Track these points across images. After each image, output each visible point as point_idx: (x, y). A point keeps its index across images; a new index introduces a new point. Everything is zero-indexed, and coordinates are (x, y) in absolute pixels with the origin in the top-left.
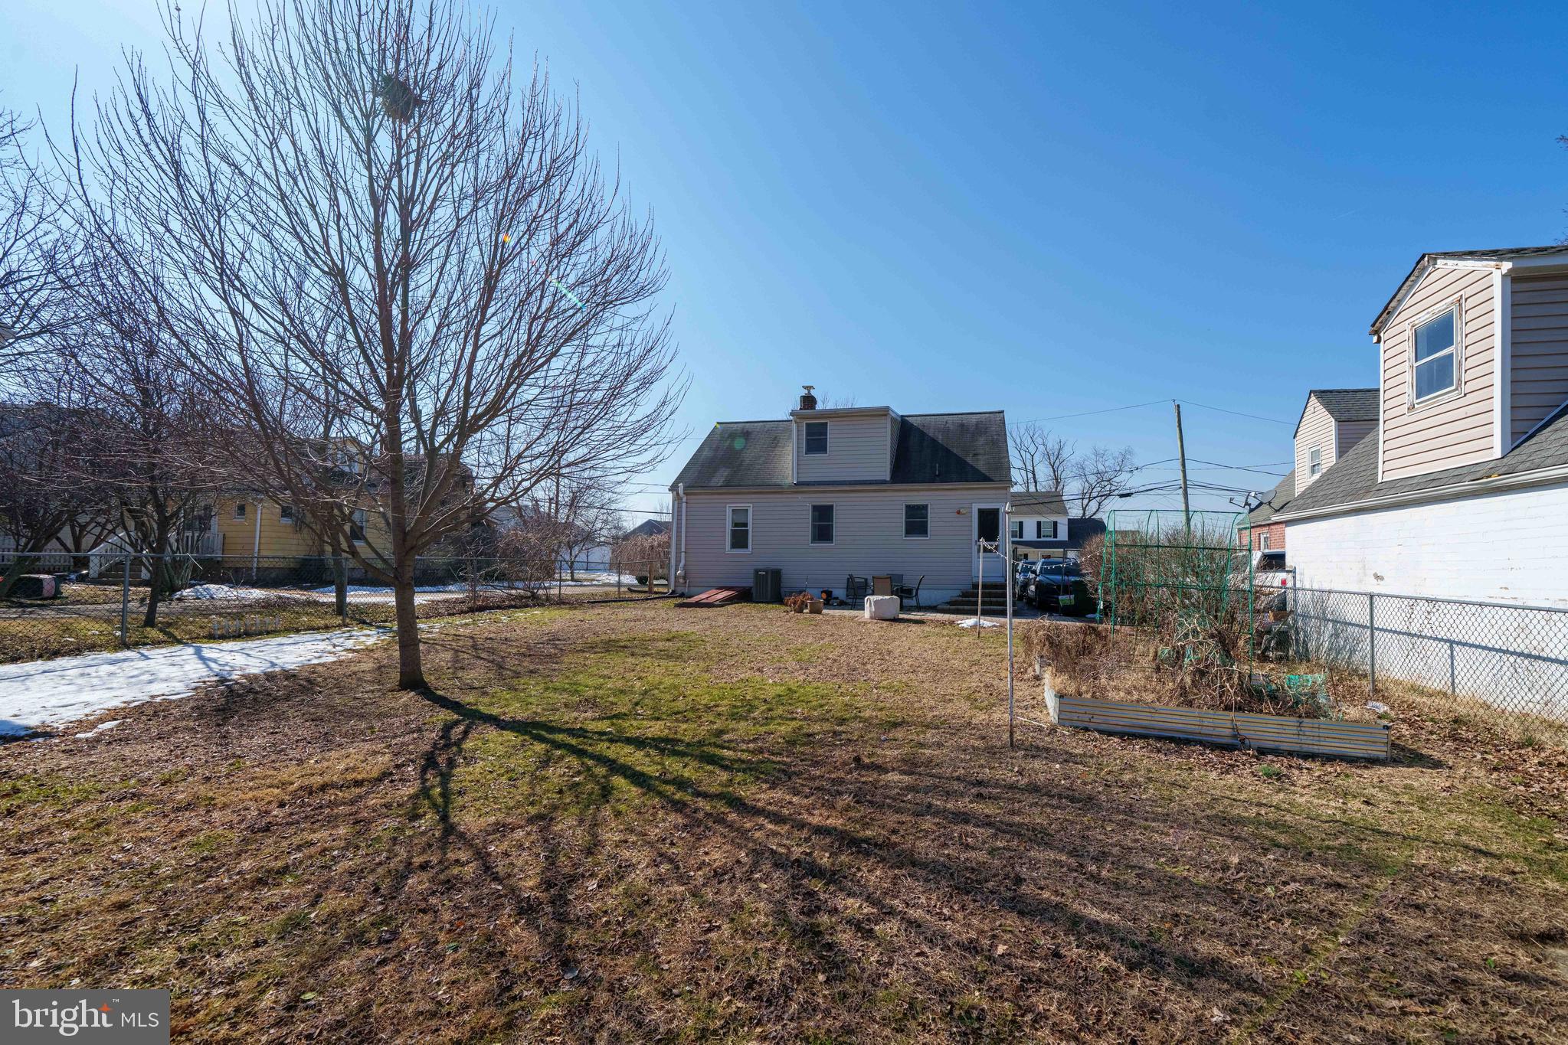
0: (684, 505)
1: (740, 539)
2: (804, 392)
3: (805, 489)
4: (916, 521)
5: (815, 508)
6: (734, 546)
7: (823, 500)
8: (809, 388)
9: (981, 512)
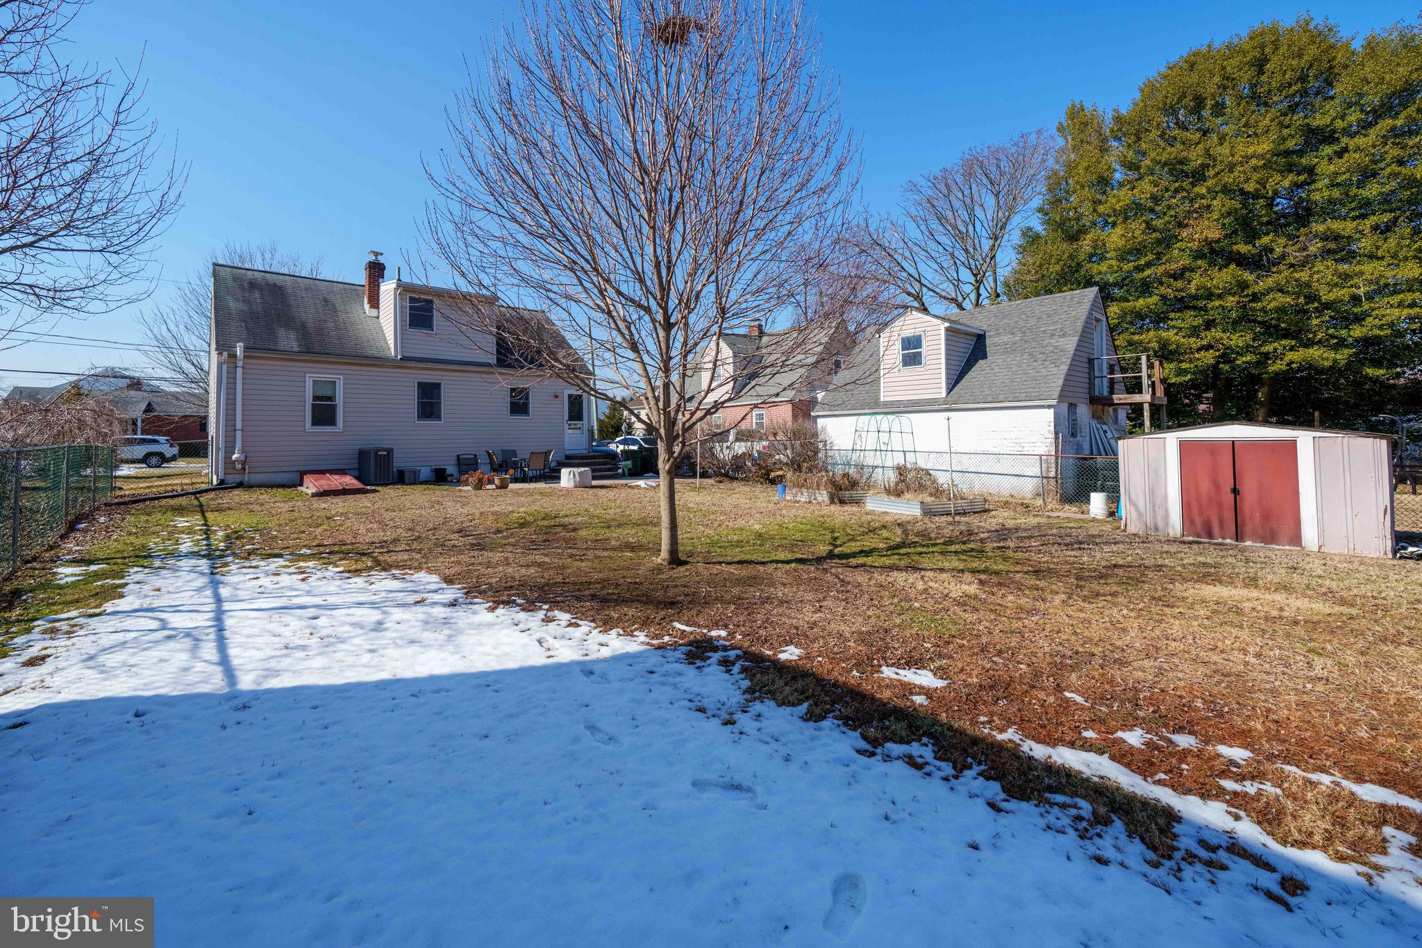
0: (239, 371)
1: (324, 413)
2: (372, 258)
3: (413, 364)
4: (519, 405)
5: (421, 386)
6: (316, 421)
7: (429, 377)
8: (376, 254)
9: (570, 396)
